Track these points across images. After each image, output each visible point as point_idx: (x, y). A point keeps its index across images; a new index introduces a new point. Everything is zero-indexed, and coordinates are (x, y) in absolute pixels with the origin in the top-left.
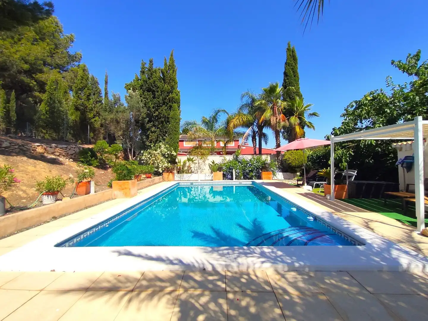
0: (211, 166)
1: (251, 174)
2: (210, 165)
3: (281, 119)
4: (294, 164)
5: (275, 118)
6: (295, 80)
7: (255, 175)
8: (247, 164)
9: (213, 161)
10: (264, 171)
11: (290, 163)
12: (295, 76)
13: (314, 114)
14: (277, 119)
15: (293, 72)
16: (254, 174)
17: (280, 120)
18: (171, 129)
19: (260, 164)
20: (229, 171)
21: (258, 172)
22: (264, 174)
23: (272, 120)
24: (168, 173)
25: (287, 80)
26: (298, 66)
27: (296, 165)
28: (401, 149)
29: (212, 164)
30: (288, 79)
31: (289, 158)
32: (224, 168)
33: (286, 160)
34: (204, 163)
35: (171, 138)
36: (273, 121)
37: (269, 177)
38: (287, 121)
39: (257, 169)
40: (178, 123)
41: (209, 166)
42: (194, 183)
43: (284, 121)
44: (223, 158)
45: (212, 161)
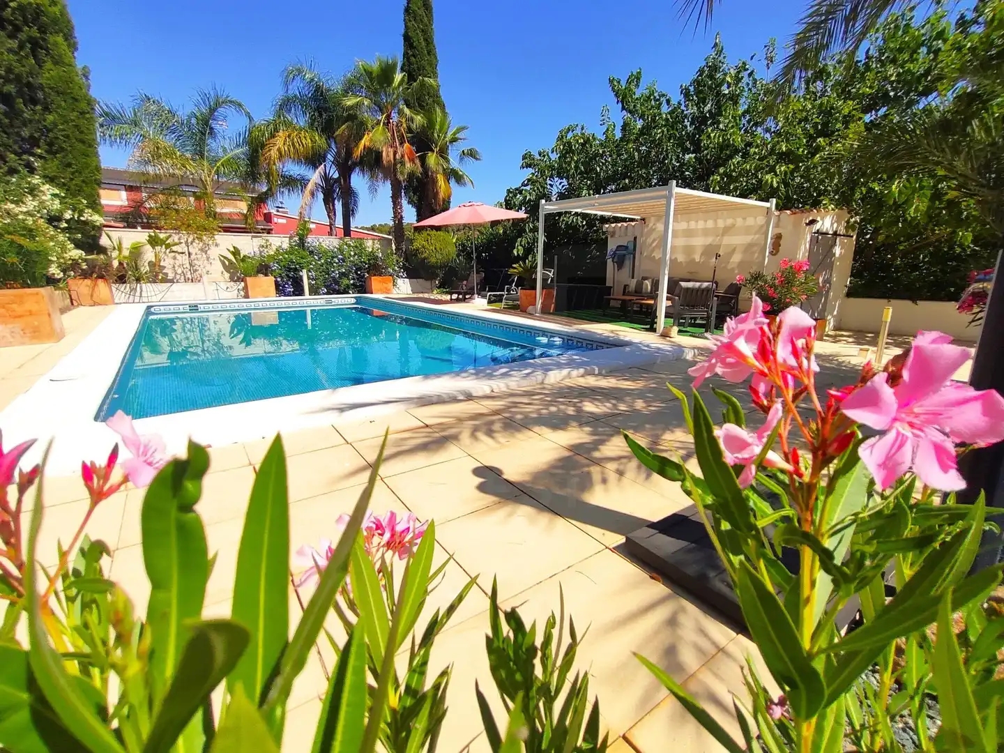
0: (227, 263)
1: (345, 281)
2: (223, 259)
3: (406, 156)
4: (433, 260)
5: (391, 151)
6: (431, 64)
7: (353, 284)
8: (333, 257)
9: (234, 247)
10: (375, 275)
11: (425, 258)
12: (429, 53)
13: (472, 154)
14: (395, 153)
15: (426, 40)
16: (352, 282)
17: (403, 156)
18: (63, 133)
19: (364, 259)
20: (288, 276)
21: (361, 278)
22: (375, 282)
23: (384, 154)
24: (88, 282)
25: (413, 59)
26: (436, 26)
27: (437, 262)
28: (613, 234)
29: (231, 257)
30: (414, 56)
31: (423, 247)
32: (275, 267)
33: (417, 250)
34: (206, 253)
35: (69, 165)
36: (388, 155)
37: (386, 288)
38: (417, 161)
39: (359, 269)
40: (88, 116)
41: (223, 263)
42: (202, 306)
43: (412, 160)
44: (263, 242)
45: (232, 249)
